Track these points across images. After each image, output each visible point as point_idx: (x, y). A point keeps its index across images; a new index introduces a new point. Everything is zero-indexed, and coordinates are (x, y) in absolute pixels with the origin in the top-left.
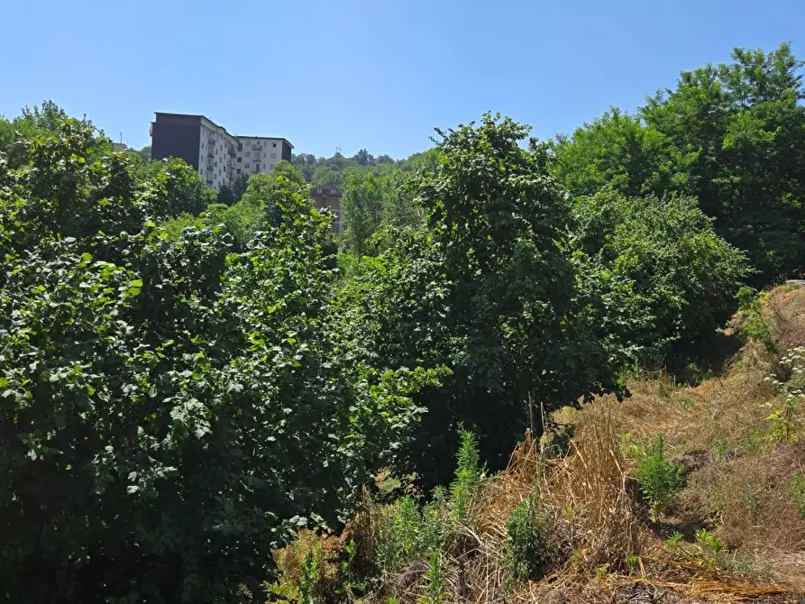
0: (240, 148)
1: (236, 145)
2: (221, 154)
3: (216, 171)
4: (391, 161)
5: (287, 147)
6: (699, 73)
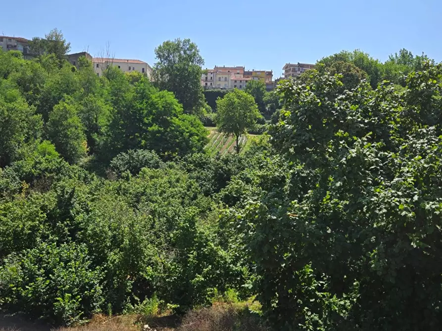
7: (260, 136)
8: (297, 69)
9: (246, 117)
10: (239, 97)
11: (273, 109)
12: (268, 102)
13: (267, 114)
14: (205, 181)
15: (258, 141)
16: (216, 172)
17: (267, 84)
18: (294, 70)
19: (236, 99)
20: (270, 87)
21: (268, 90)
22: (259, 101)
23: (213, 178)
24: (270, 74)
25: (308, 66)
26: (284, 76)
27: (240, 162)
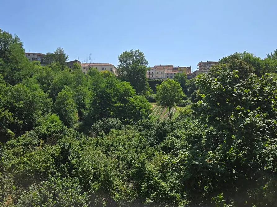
7: (185, 108)
8: (206, 65)
9: (175, 96)
10: (170, 84)
11: (192, 90)
12: (188, 86)
13: (188, 94)
14: (150, 137)
15: (183, 111)
16: (157, 131)
17: (188, 75)
18: (205, 66)
19: (168, 85)
20: (190, 77)
21: (189, 79)
22: (182, 85)
23: (155, 135)
24: (189, 69)
25: (214, 63)
26: (198, 70)
27: (172, 125)
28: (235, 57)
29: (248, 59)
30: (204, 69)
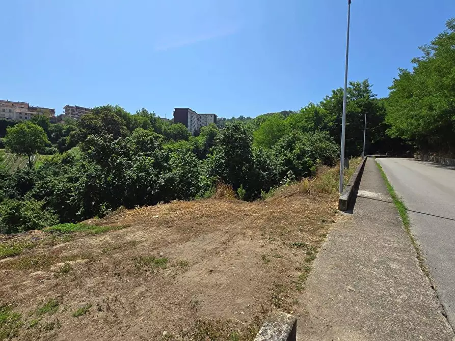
0: (201, 118)
1: (200, 117)
2: (195, 120)
3: (193, 125)
4: (251, 119)
5: (215, 116)
6: (337, 90)
7: (52, 156)
8: (75, 109)
9: (37, 142)
10: (29, 127)
11: (57, 137)
12: (52, 131)
13: (53, 140)
14: (9, 188)
15: (50, 159)
16: (19, 181)
17: (51, 118)
18: (72, 110)
19: (26, 129)
20: (54, 121)
21: (52, 123)
22: (46, 130)
23: (16, 185)
24: (53, 111)
25: (83, 109)
26: (64, 114)
27: (39, 173)
28: (107, 109)
29: (120, 113)
30: (72, 114)
